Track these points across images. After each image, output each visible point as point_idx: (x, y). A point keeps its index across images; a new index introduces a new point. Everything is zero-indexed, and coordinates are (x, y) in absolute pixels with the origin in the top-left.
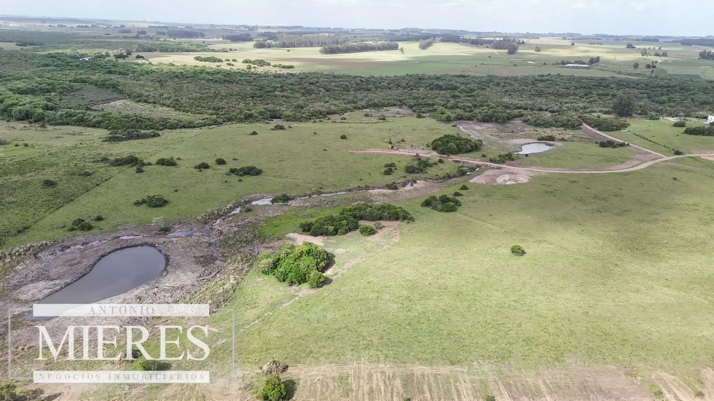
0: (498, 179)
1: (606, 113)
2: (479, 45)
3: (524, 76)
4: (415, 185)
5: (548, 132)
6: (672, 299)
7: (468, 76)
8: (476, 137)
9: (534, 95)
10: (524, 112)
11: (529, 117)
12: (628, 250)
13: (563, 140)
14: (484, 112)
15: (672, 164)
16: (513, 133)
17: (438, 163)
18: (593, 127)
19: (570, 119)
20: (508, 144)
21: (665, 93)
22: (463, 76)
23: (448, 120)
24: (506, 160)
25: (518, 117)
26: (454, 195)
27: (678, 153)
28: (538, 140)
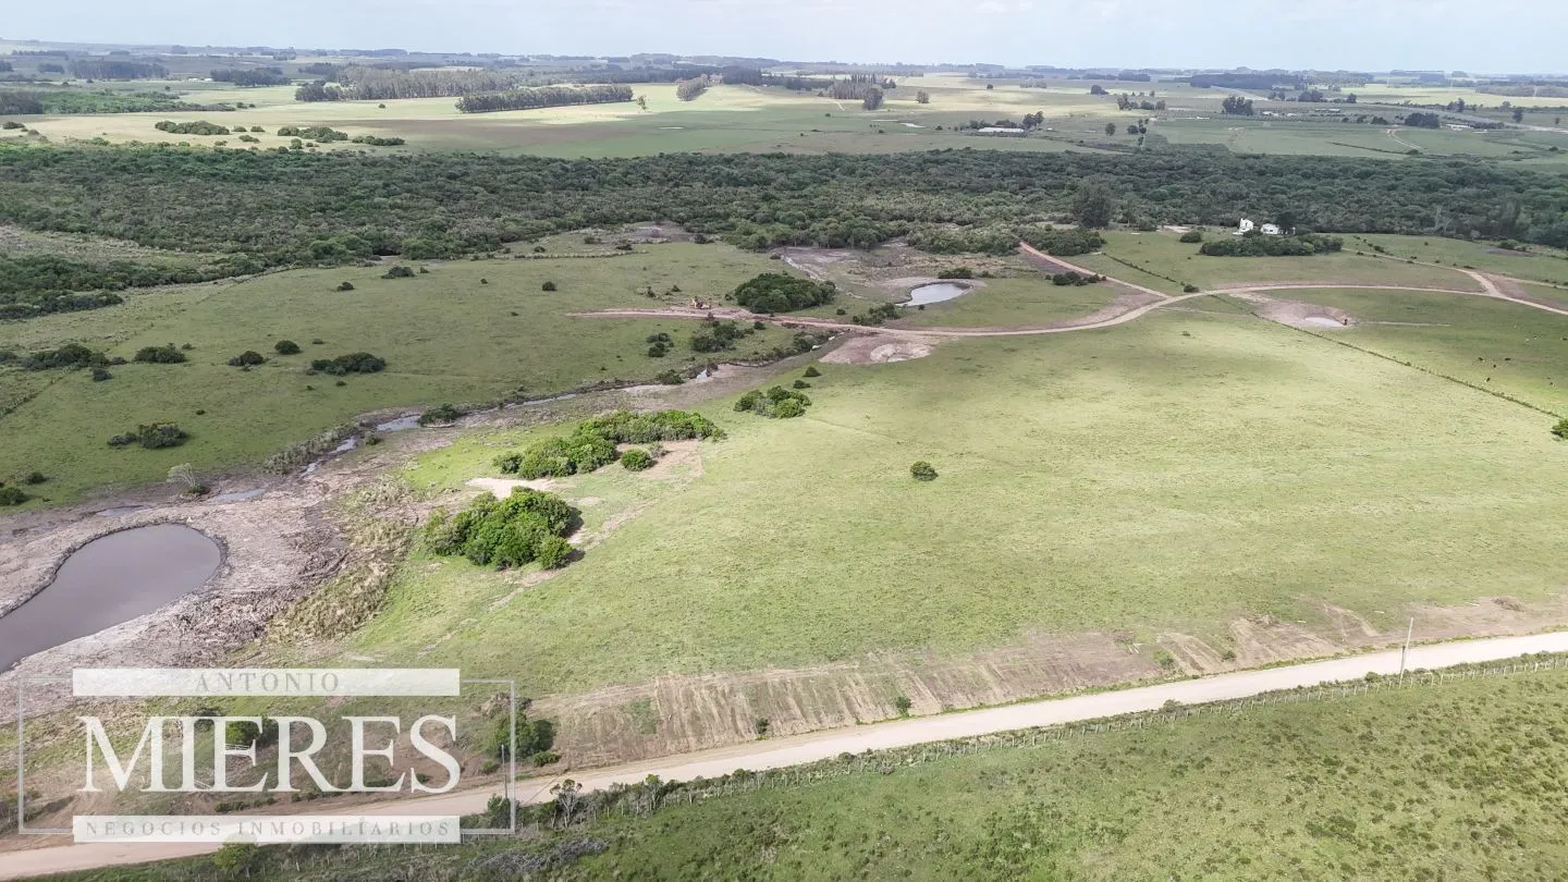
0: (873, 354)
1: (1061, 221)
2: (803, 91)
3: (902, 154)
4: (715, 374)
5: (957, 262)
6: (1185, 524)
7: (789, 156)
8: (822, 277)
9: (923, 192)
10: (909, 225)
11: (919, 234)
12: (1112, 456)
13: (985, 275)
14: (831, 229)
15: (1179, 309)
16: (892, 268)
17: (756, 331)
18: (1040, 249)
19: (997, 235)
20: (884, 288)
21: (1164, 179)
22: (780, 156)
23: (761, 246)
24: (884, 317)
25: (898, 236)
26: (795, 386)
27: (1189, 289)
28: (940, 278)
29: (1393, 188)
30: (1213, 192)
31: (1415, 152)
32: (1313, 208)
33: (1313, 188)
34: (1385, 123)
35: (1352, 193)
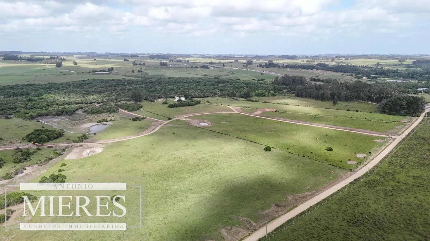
0: (83, 154)
1: (129, 101)
2: (34, 62)
3: (73, 82)
4: (25, 171)
5: (101, 116)
7: (34, 84)
8: (57, 127)
9: (84, 94)
10: (82, 106)
11: (87, 108)
12: (169, 179)
13: (111, 120)
14: (56, 109)
15: (169, 125)
16: (81, 120)
17: (37, 151)
18: (125, 110)
19: (111, 107)
20: (81, 129)
21: (152, 86)
22: (31, 85)
23: (32, 118)
24: (83, 139)
25: (80, 109)
26: (59, 172)
27: (170, 119)
28: (98, 123)
29: (205, 85)
30: (165, 89)
31: (206, 75)
32: (190, 92)
33: (188, 86)
34: (197, 68)
35: (197, 87)
